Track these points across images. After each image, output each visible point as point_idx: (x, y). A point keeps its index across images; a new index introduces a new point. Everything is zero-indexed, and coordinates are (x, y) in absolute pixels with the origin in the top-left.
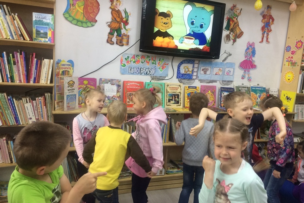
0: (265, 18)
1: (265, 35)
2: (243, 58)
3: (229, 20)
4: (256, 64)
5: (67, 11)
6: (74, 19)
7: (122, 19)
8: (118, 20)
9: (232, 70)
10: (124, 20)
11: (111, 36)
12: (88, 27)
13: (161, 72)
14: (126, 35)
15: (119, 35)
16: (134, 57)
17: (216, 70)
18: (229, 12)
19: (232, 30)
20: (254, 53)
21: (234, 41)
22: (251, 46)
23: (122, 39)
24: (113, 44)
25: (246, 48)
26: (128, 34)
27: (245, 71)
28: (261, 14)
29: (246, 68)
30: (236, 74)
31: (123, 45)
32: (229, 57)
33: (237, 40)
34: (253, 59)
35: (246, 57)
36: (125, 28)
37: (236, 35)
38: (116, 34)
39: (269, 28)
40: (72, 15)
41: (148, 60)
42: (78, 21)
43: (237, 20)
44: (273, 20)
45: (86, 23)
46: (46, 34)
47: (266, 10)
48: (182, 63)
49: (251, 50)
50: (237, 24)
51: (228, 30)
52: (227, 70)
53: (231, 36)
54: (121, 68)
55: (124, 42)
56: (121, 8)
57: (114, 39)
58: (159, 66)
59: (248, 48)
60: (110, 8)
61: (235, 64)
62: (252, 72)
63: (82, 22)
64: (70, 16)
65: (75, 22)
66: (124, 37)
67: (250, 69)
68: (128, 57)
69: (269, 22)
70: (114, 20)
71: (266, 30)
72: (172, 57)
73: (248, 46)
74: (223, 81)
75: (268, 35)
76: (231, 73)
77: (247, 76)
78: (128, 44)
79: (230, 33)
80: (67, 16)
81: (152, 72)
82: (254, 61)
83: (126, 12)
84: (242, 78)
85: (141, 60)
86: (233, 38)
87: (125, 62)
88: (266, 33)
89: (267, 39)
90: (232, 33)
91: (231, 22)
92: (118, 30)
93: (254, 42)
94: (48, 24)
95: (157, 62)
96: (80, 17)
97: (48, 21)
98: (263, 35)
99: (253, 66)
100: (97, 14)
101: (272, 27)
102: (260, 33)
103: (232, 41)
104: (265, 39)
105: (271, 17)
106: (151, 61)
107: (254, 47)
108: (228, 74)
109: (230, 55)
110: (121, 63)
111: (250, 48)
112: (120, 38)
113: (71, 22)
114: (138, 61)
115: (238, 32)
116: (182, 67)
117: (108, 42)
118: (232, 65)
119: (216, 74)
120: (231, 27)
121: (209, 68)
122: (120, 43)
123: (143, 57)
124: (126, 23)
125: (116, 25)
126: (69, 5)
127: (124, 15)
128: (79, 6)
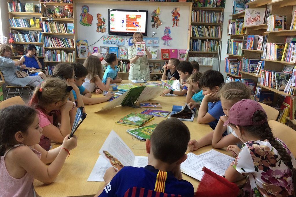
1: (175, 23)
3: (153, 17)
4: (172, 37)
6: (84, 24)
8: (101, 22)
9: (158, 41)
11: (98, 29)
12: (89, 26)
13: (121, 43)
16: (108, 37)
17: (148, 41)
18: (152, 13)
19: (155, 22)
20: (169, 32)
21: (157, 27)
22: (167, 29)
23: (103, 30)
24: (99, 32)
25: (164, 30)
27: (165, 41)
30: (160, 42)
31: (103, 32)
33: (159, 26)
34: (169, 35)
35: (165, 34)
36: (103, 25)
37: (158, 24)
38: (100, 28)
39: (177, 19)
40: (83, 22)
41: (114, 38)
42: (85, 24)
43: (157, 16)
44: (179, 15)
46: (72, 30)
47: (174, 10)
48: (131, 38)
50: (158, 19)
52: (155, 41)
53: (155, 24)
54: (103, 42)
55: (104, 31)
56: (102, 18)
57: (99, 30)
58: (120, 40)
59: (166, 30)
60: (97, 18)
61: (159, 38)
66: (104, 29)
67: (168, 40)
68: (106, 37)
69: (177, 16)
70: (99, 22)
71: (176, 20)
72: (125, 36)
74: (153, 46)
75: (177, 23)
77: (167, 43)
78: (105, 32)
81: (117, 43)
82: (170, 36)
83: (103, 19)
84: (164, 45)
85: (111, 38)
87: (104, 39)
88: (176, 22)
89: (177, 25)
90: (155, 23)
91: (154, 18)
92: (101, 26)
95: (119, 38)
97: (72, 26)
98: (174, 23)
99: (170, 39)
100: (92, 21)
101: (179, 18)
102: (172, 22)
104: (175, 25)
105: (178, 13)
106: (116, 38)
107: (169, 29)
108: (156, 43)
109: (156, 34)
111: (167, 30)
112: (101, 30)
113: (82, 25)
115: (159, 22)
116: (131, 40)
117: (97, 31)
118: (157, 38)
120: (155, 20)
122: (102, 31)
124: (104, 23)
125: (100, 24)
126: (82, 18)
127: (103, 20)
128: (85, 19)
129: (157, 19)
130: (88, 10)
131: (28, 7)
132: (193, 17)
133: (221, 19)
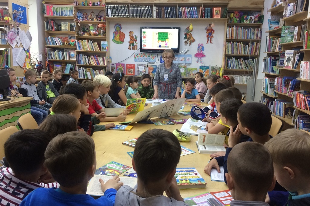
0: (208, 31)
1: (209, 39)
2: (197, 52)
3: (186, 34)
4: (205, 54)
5: (113, 39)
7: (134, 39)
8: (133, 40)
9: (190, 58)
10: (135, 39)
11: (130, 46)
12: (121, 44)
13: (153, 60)
14: (136, 46)
15: (133, 46)
16: (140, 54)
17: (181, 59)
18: (185, 30)
19: (188, 39)
20: (203, 49)
21: (190, 44)
22: (201, 45)
23: (135, 47)
25: (198, 47)
26: (137, 45)
27: (199, 59)
28: (205, 29)
29: (199, 57)
30: (193, 60)
31: (135, 50)
32: (188, 52)
33: (192, 43)
34: (203, 52)
35: (198, 51)
36: (135, 43)
37: (191, 41)
38: (132, 45)
39: (211, 35)
40: (115, 40)
41: (146, 55)
42: (117, 42)
43: (190, 33)
44: (214, 31)
45: (120, 42)
46: (105, 48)
47: (208, 27)
49: (201, 47)
51: (186, 39)
52: (187, 58)
53: (188, 41)
54: (135, 59)
55: (135, 48)
56: (134, 35)
57: (131, 48)
58: (151, 58)
59: (199, 47)
61: (192, 55)
62: (203, 59)
63: (119, 42)
64: (114, 40)
65: (116, 42)
66: (135, 46)
67: (201, 57)
68: (137, 54)
69: (211, 32)
70: (131, 40)
71: (210, 37)
72: (157, 54)
73: (199, 46)
74: (185, 64)
75: (211, 39)
76: (190, 60)
77: (200, 61)
78: (137, 49)
79: (187, 40)
80: (113, 40)
81: (148, 60)
83: (135, 36)
84: (197, 62)
85: (143, 55)
86: (189, 42)
87: (136, 56)
89: (211, 41)
91: (187, 35)
92: (133, 44)
93: (203, 43)
94: (106, 45)
95: (150, 56)
96: (118, 40)
97: (106, 44)
99: (204, 56)
100: (124, 38)
101: (214, 35)
102: (206, 39)
103: (189, 44)
104: (209, 41)
105: (212, 30)
106: (147, 56)
107: (203, 46)
108: (188, 60)
109: (188, 51)
110: (135, 57)
111: (200, 46)
112: (133, 47)
113: (115, 42)
114: (142, 56)
115: (192, 39)
117: (129, 49)
118: (190, 56)
119: (181, 60)
120: (188, 37)
121: (177, 58)
122: (134, 49)
123: (144, 54)
124: (136, 41)
125: (132, 42)
126: (114, 36)
127: (135, 38)
128: (118, 36)
129: (190, 35)
130: (121, 28)
131: (63, 26)
132: (228, 33)
133: (259, 35)
